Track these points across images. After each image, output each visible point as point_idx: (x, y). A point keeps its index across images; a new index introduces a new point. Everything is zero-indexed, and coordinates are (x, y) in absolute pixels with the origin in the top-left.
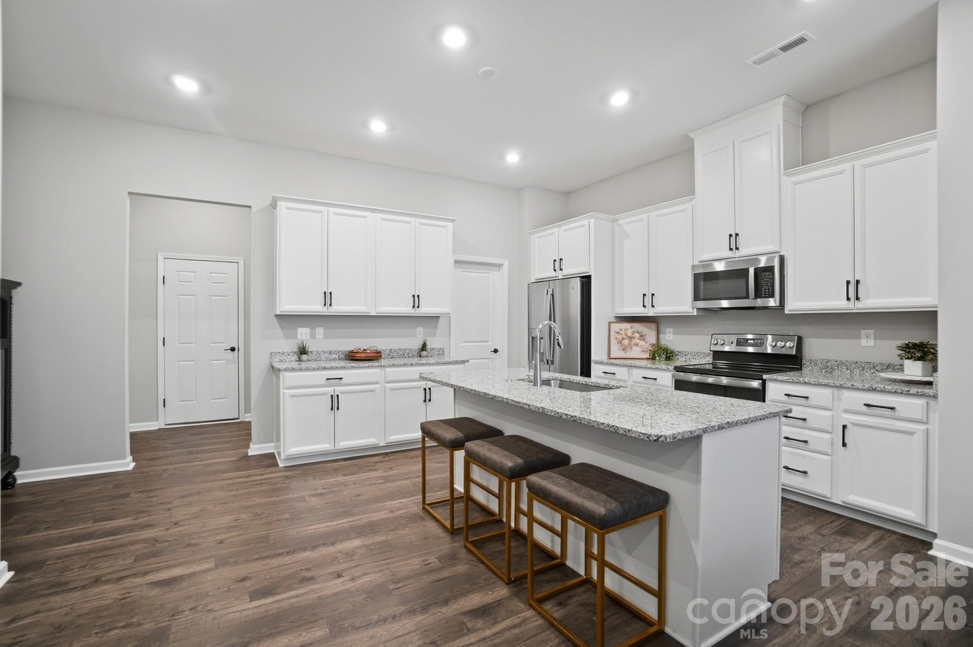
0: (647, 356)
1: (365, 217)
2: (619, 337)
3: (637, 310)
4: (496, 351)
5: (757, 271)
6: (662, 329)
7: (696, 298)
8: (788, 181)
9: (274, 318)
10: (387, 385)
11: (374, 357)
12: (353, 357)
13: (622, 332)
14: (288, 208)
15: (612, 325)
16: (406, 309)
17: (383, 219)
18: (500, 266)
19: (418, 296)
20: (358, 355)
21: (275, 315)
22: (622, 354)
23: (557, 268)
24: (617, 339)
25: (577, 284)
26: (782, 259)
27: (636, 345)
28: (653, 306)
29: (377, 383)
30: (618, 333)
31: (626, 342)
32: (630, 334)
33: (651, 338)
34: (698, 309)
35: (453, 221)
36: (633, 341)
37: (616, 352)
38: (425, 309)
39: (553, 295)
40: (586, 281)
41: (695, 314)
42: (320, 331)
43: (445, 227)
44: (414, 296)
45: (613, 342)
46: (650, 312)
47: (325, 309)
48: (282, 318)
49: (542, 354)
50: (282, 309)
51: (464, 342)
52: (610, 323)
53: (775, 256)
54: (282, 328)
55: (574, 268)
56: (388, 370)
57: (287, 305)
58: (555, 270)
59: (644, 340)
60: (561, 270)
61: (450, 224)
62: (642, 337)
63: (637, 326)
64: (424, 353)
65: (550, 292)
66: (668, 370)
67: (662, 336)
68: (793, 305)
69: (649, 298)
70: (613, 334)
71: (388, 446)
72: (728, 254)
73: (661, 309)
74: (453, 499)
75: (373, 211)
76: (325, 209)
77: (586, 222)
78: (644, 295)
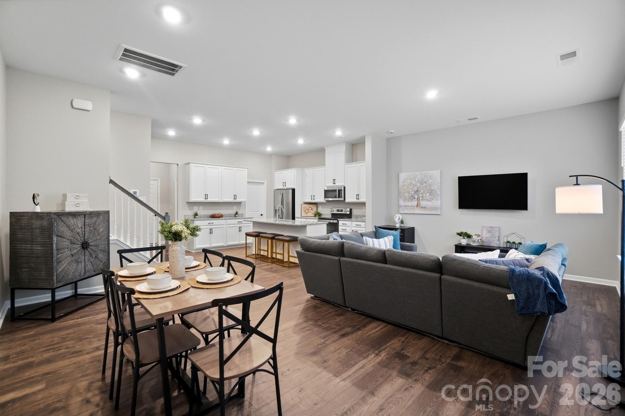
0: (313, 216)
1: (218, 168)
2: (305, 209)
3: (309, 200)
4: (262, 215)
5: (339, 190)
6: (318, 207)
7: (325, 197)
8: (346, 166)
9: (186, 203)
10: (227, 226)
11: (220, 216)
12: (213, 217)
13: (306, 208)
14: (194, 166)
15: (302, 205)
16: (231, 200)
17: (224, 169)
18: (263, 183)
19: (236, 195)
20: (216, 216)
21: (187, 202)
22: (306, 215)
23: (284, 185)
24: (304, 210)
25: (291, 191)
26: (344, 188)
27: (310, 212)
28: (314, 199)
29: (224, 225)
30: (304, 208)
31: (307, 211)
32: (308, 208)
33: (315, 210)
34: (326, 201)
35: (247, 168)
36: (309, 211)
37: (304, 214)
38: (238, 200)
39: (282, 195)
40: (293, 190)
41: (325, 202)
42: (201, 207)
43: (245, 171)
44: (234, 195)
45: (303, 211)
46: (314, 201)
47: (205, 200)
48: (188, 203)
49: (279, 216)
50: (192, 200)
51: (250, 211)
52: (301, 205)
53: (342, 187)
54: (188, 206)
55: (290, 186)
56: (227, 220)
57: (193, 199)
58: (283, 186)
59: (312, 210)
60: (285, 186)
61: (246, 170)
62: (312, 209)
63: (311, 206)
64: (237, 215)
65: (282, 194)
66: (316, 219)
67: (318, 209)
68: (347, 200)
69: (313, 197)
70: (303, 209)
71: (228, 246)
72: (333, 185)
73: (316, 200)
74: (256, 254)
75: (221, 166)
76: (205, 166)
77: (294, 170)
78: (312, 196)
